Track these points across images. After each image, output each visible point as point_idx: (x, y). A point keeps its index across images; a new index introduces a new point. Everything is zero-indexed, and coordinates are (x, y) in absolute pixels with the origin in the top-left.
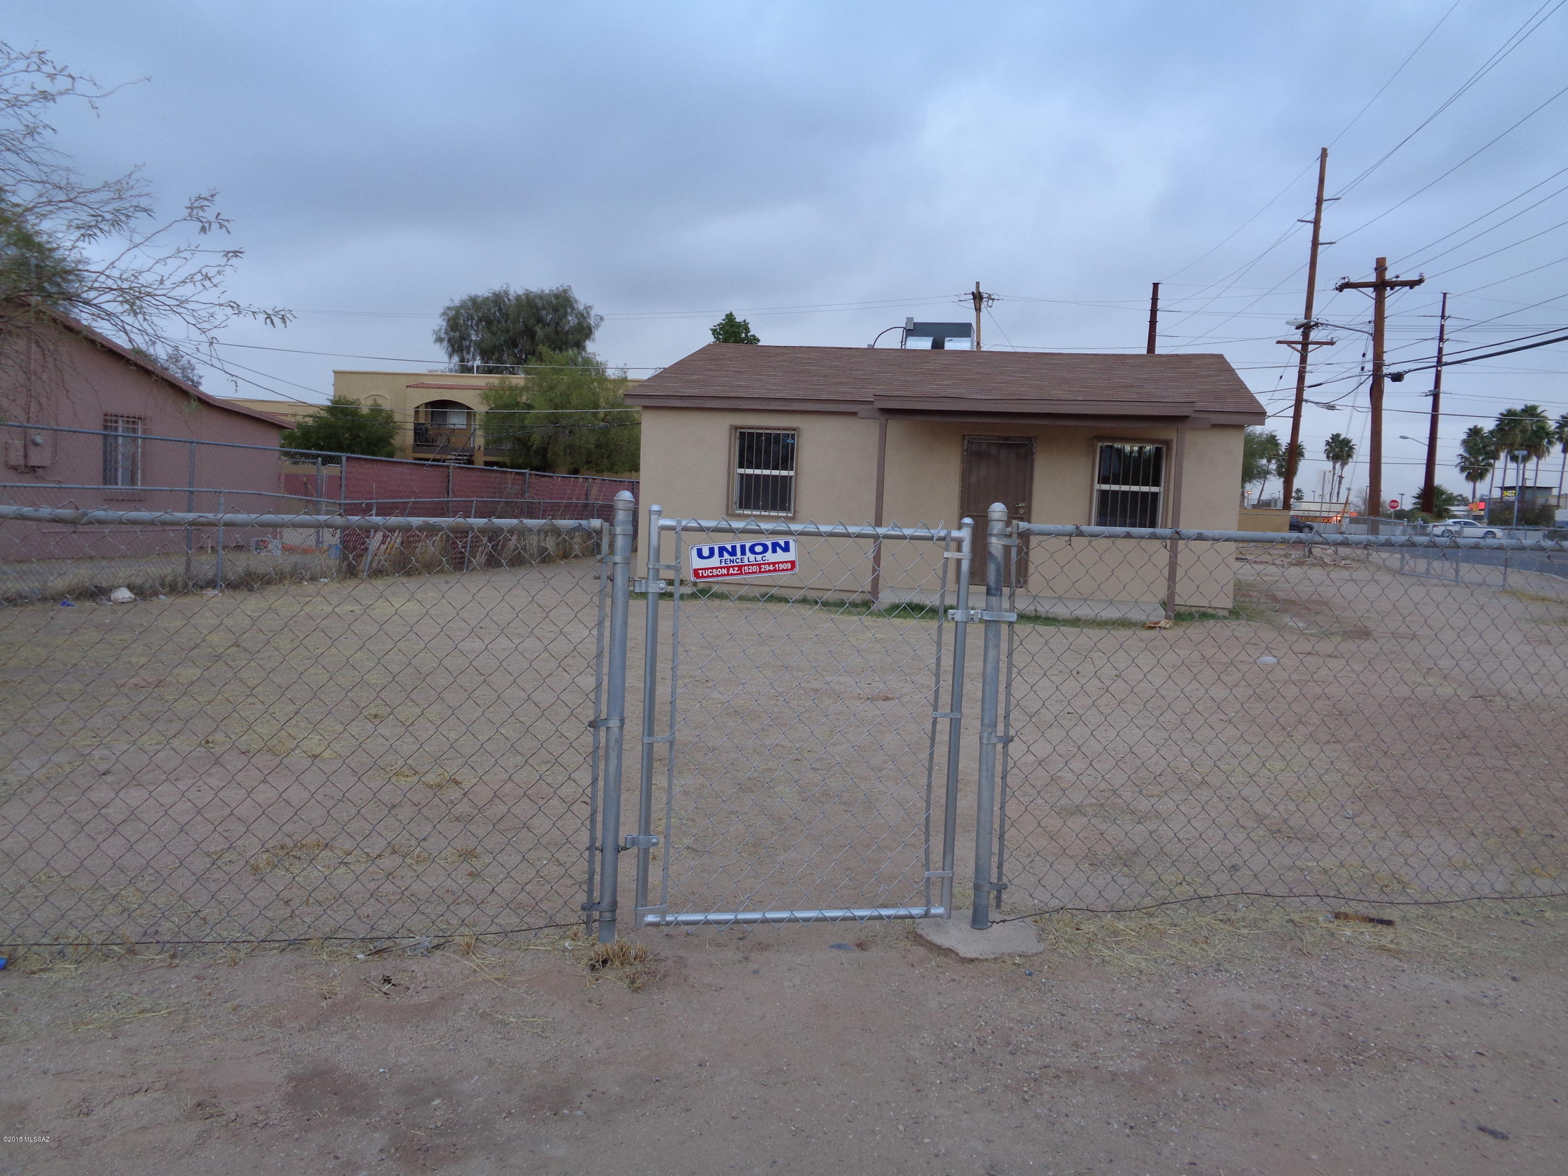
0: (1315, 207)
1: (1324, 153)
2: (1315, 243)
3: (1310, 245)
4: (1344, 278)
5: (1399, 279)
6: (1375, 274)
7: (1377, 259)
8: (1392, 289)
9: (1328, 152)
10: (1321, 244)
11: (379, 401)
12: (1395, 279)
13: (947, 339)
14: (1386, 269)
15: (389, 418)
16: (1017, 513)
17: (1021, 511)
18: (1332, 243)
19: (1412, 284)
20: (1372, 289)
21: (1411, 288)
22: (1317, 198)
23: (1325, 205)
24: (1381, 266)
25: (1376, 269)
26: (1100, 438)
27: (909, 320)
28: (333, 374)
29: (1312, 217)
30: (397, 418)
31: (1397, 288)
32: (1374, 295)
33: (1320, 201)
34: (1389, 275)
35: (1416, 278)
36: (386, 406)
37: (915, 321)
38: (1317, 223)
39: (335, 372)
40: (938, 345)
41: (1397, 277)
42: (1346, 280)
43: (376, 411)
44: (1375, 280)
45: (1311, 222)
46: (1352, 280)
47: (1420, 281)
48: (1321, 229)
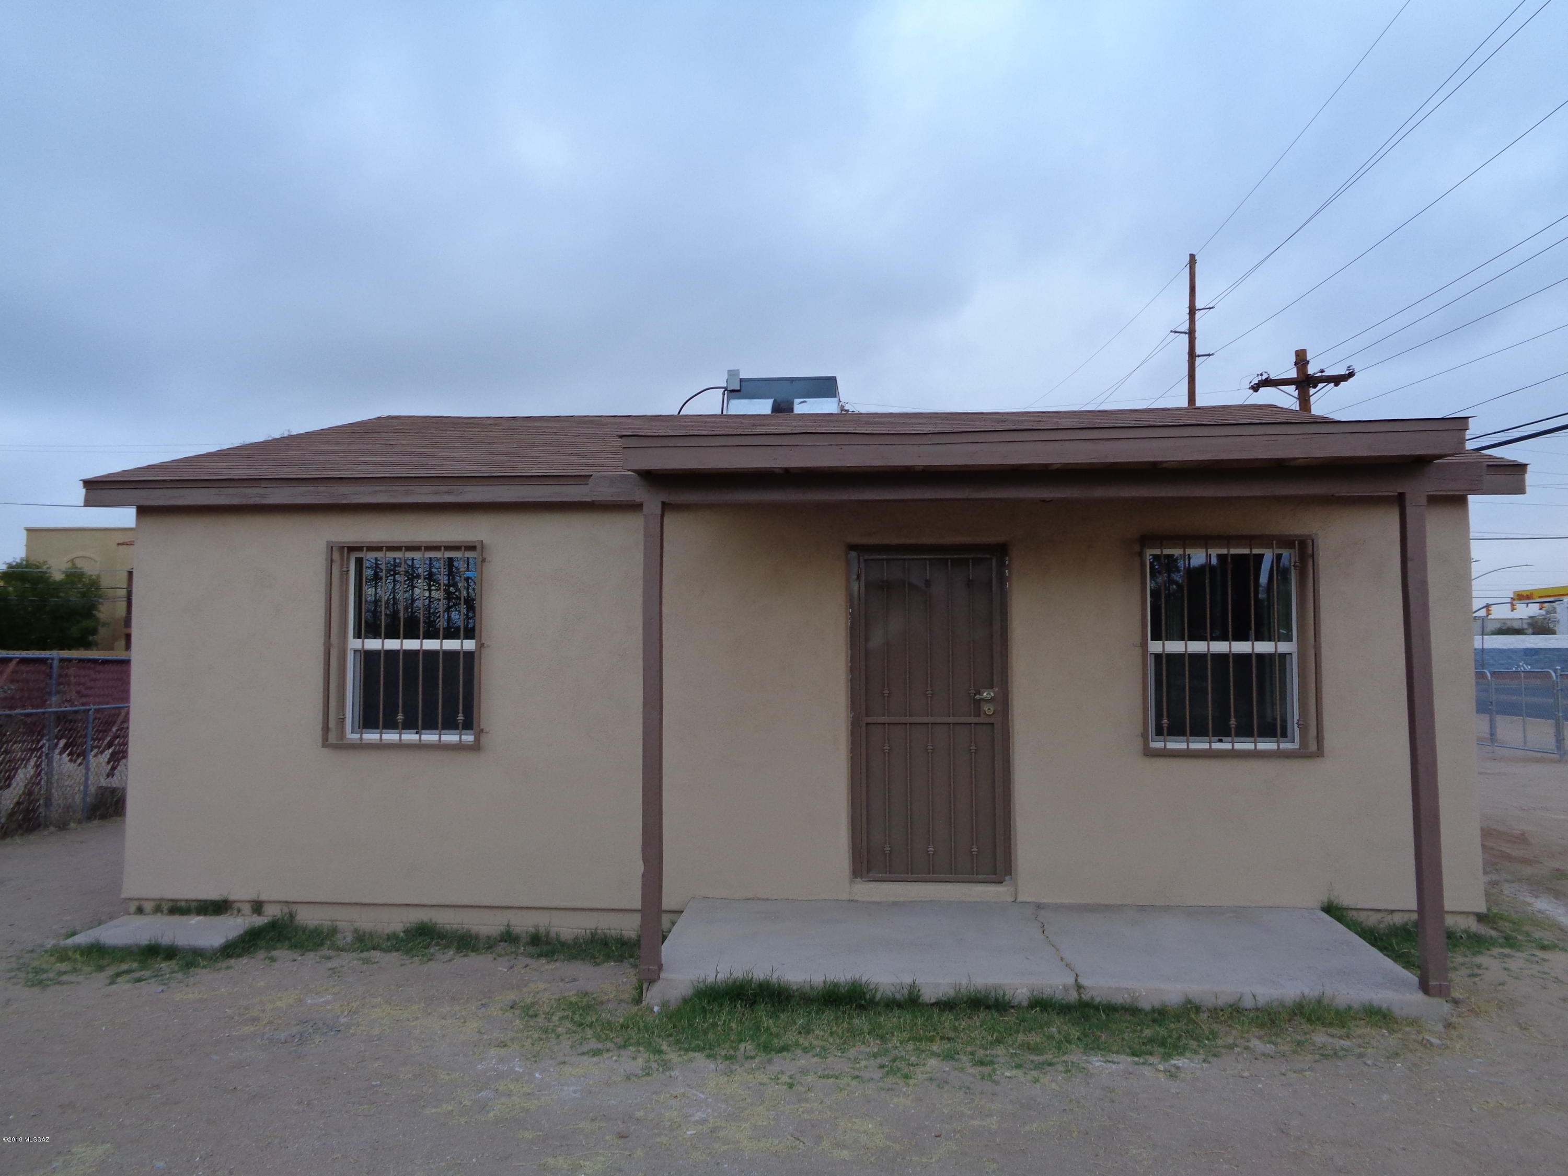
0: (1188, 317)
1: (1193, 260)
2: (1192, 355)
3: (1186, 357)
4: (1261, 375)
5: (1324, 374)
6: (1295, 369)
7: (1297, 352)
8: (1315, 387)
9: (1196, 258)
10: (1199, 356)
11: (80, 563)
12: (1319, 374)
13: (797, 401)
14: (1308, 362)
15: (94, 584)
16: (978, 713)
17: (988, 709)
18: (1209, 355)
19: (1337, 380)
20: (1293, 387)
21: (1337, 385)
22: (1190, 307)
23: (1198, 315)
24: (1301, 359)
25: (1296, 364)
26: (1146, 540)
27: (733, 373)
28: (25, 533)
29: (1185, 327)
30: (105, 582)
31: (1321, 385)
32: (1296, 394)
33: (1192, 311)
34: (1312, 369)
35: (1342, 371)
36: (90, 569)
37: (743, 376)
38: (1191, 333)
39: (29, 530)
40: (782, 408)
41: (1322, 371)
42: (1265, 376)
43: (74, 576)
44: (1295, 376)
45: (1186, 333)
46: (1273, 377)
47: (1351, 375)
48: (1197, 341)
